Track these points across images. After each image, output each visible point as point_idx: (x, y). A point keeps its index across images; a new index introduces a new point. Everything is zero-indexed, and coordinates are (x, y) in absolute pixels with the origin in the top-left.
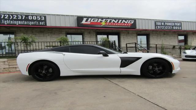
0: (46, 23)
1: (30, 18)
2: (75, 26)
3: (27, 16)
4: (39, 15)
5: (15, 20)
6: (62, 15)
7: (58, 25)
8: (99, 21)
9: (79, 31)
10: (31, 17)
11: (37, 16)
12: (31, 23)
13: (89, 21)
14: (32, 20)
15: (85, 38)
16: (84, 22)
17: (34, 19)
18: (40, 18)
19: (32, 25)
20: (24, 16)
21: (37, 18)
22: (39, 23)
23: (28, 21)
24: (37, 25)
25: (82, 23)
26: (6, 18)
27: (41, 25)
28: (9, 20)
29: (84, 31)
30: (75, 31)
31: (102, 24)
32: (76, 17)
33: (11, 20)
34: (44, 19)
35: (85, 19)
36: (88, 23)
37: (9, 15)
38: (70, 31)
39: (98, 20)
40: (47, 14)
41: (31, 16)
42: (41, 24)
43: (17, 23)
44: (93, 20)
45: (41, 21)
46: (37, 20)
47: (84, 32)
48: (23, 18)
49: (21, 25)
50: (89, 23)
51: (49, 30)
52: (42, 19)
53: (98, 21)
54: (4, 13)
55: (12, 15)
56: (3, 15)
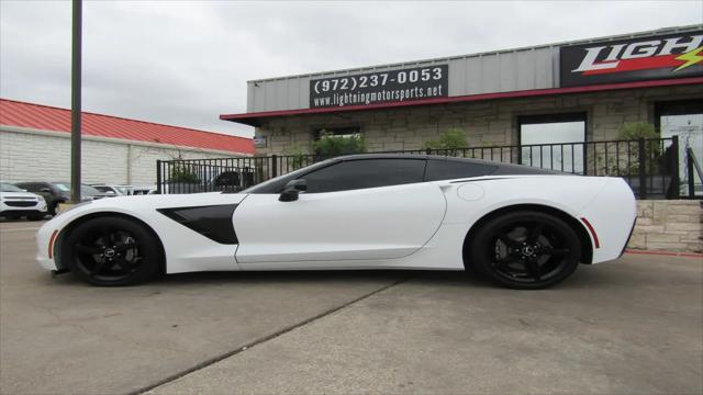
0: (445, 90)
1: (402, 78)
2: (550, 87)
3: (393, 74)
4: (428, 65)
5: (365, 91)
6: (501, 53)
7: (490, 88)
8: (666, 51)
9: (570, 104)
10: (405, 74)
11: (419, 70)
12: (403, 95)
13: (613, 55)
14: (408, 85)
15: (595, 132)
16: (587, 65)
17: (411, 80)
18: (428, 75)
19: (405, 99)
20: (386, 76)
21: (420, 76)
22: (425, 92)
23: (395, 90)
24: (420, 98)
25: (580, 69)
26: (343, 88)
27: (433, 97)
28: (348, 91)
29: (590, 102)
30: (552, 106)
31: (685, 62)
32: (557, 51)
33: (353, 92)
34: (440, 76)
35: (593, 53)
36: (610, 64)
37: (349, 78)
38: (529, 107)
39: (660, 47)
40: (452, 59)
41: (404, 70)
42: (429, 94)
43: (367, 99)
44: (636, 51)
45: (432, 83)
46: (420, 83)
47: (592, 107)
48: (384, 83)
49: (376, 102)
50: (614, 65)
51: (455, 112)
52: (435, 78)
53: (658, 51)
54: (340, 75)
55: (357, 77)
56: (337, 81)
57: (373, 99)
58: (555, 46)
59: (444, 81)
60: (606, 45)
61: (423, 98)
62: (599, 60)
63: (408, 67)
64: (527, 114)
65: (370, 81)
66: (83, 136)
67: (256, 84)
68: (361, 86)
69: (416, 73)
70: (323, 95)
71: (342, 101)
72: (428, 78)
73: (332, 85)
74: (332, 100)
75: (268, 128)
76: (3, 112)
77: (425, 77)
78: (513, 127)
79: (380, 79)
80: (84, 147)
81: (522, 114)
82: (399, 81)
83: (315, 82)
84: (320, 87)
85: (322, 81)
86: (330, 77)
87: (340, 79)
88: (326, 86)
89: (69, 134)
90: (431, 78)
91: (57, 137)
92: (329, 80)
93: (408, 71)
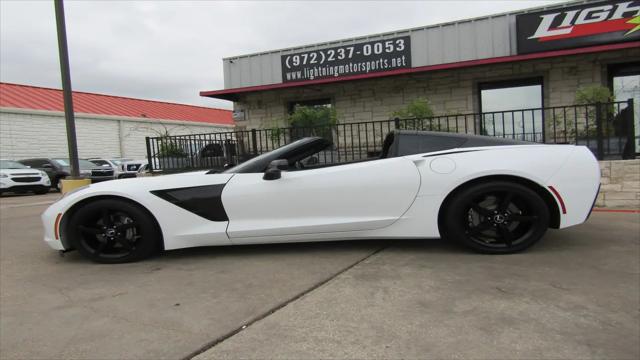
0: (409, 60)
1: (367, 51)
2: (508, 54)
3: (359, 47)
4: (391, 37)
5: (332, 64)
6: (460, 23)
7: (451, 58)
8: (618, 15)
9: (527, 70)
10: (369, 47)
11: (383, 42)
12: (369, 66)
13: (567, 22)
14: (373, 57)
15: (552, 95)
16: (543, 31)
17: (376, 52)
18: (392, 47)
19: (371, 71)
20: (352, 49)
21: (384, 48)
22: (390, 63)
23: (357, 63)
24: (384, 70)
25: (535, 36)
26: (312, 62)
27: (397, 68)
28: (317, 65)
29: (549, 66)
30: (510, 72)
31: (636, 25)
32: (513, 19)
33: (323, 66)
34: (403, 48)
35: (548, 19)
36: (564, 30)
37: (317, 52)
38: (488, 74)
39: (612, 12)
40: (413, 30)
41: (369, 43)
42: (394, 65)
43: (336, 71)
44: (589, 16)
45: (395, 54)
46: (384, 55)
47: (548, 72)
48: (350, 56)
49: (345, 74)
50: (568, 31)
51: (419, 81)
52: (398, 49)
53: (610, 15)
54: (308, 50)
55: (325, 51)
56: (306, 56)
57: (342, 71)
58: (511, 14)
59: (407, 52)
60: (560, 11)
61: (388, 69)
62: (554, 25)
63: (372, 40)
64: (487, 80)
65: (337, 54)
66: (75, 114)
67: (231, 61)
68: (330, 59)
69: (380, 45)
70: (294, 69)
71: (312, 74)
72: (392, 49)
73: (302, 59)
74: (303, 74)
75: (245, 102)
76: (2, 96)
77: (389, 48)
78: (474, 94)
79: (347, 52)
80: (78, 124)
81: (482, 81)
82: (365, 54)
83: (285, 57)
84: (291, 62)
85: (292, 56)
86: (299, 52)
87: (309, 53)
88: (297, 61)
89: (63, 113)
90: (395, 49)
91: (53, 116)
92: (299, 54)
93: (372, 44)
